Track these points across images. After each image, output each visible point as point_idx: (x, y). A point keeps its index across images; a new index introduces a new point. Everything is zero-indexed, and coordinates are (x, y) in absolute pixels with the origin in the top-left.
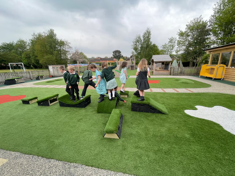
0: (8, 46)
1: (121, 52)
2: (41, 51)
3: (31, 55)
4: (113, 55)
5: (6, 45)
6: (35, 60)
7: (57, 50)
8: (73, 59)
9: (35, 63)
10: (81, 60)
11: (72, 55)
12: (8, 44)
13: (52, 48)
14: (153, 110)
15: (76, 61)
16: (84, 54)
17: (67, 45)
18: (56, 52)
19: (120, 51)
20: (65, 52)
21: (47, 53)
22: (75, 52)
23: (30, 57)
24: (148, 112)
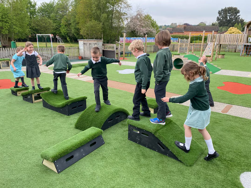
0: (47, 8)
1: (238, 12)
2: (84, 14)
3: (72, 21)
4: (218, 19)
5: (45, 6)
6: (75, 29)
7: (107, 12)
8: (130, 27)
9: (75, 34)
10: (144, 30)
11: (129, 20)
12: (48, 5)
13: (100, 9)
14: (164, 149)
15: (135, 31)
16: (152, 18)
17: (124, 3)
18: (105, 15)
19: (238, 9)
20: (120, 15)
21: (91, 17)
22: (135, 14)
23: (70, 24)
24: (154, 150)
